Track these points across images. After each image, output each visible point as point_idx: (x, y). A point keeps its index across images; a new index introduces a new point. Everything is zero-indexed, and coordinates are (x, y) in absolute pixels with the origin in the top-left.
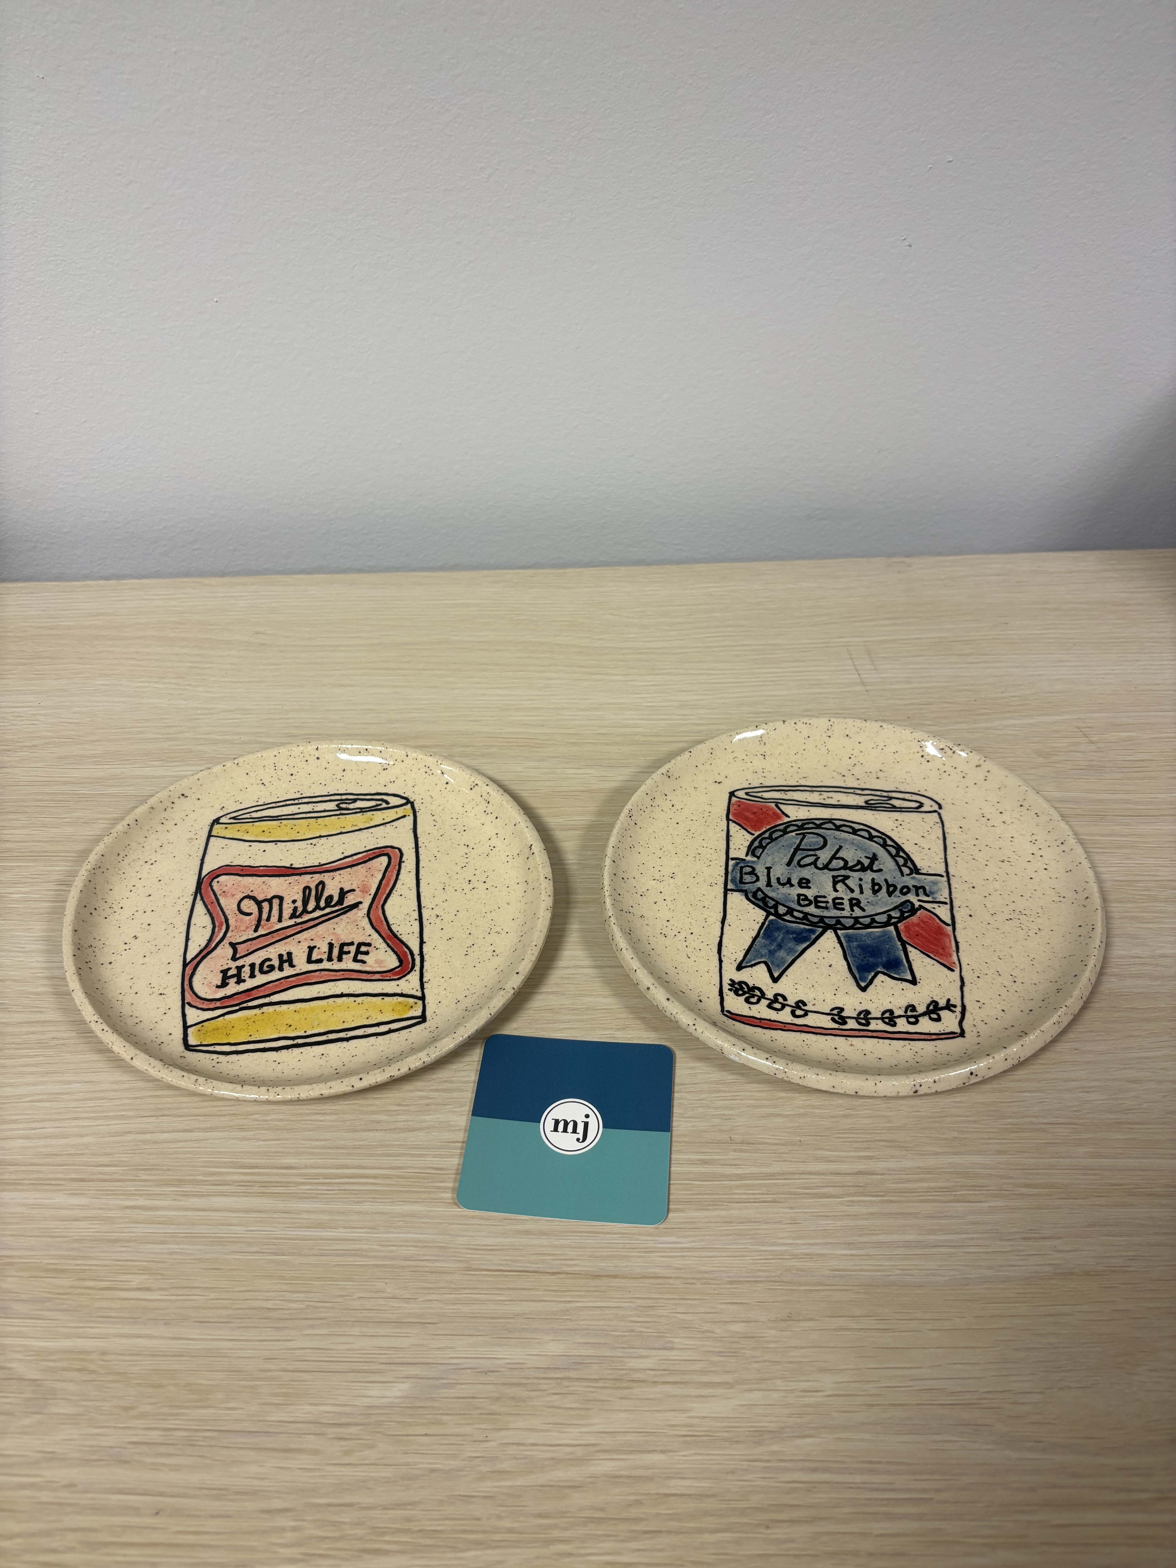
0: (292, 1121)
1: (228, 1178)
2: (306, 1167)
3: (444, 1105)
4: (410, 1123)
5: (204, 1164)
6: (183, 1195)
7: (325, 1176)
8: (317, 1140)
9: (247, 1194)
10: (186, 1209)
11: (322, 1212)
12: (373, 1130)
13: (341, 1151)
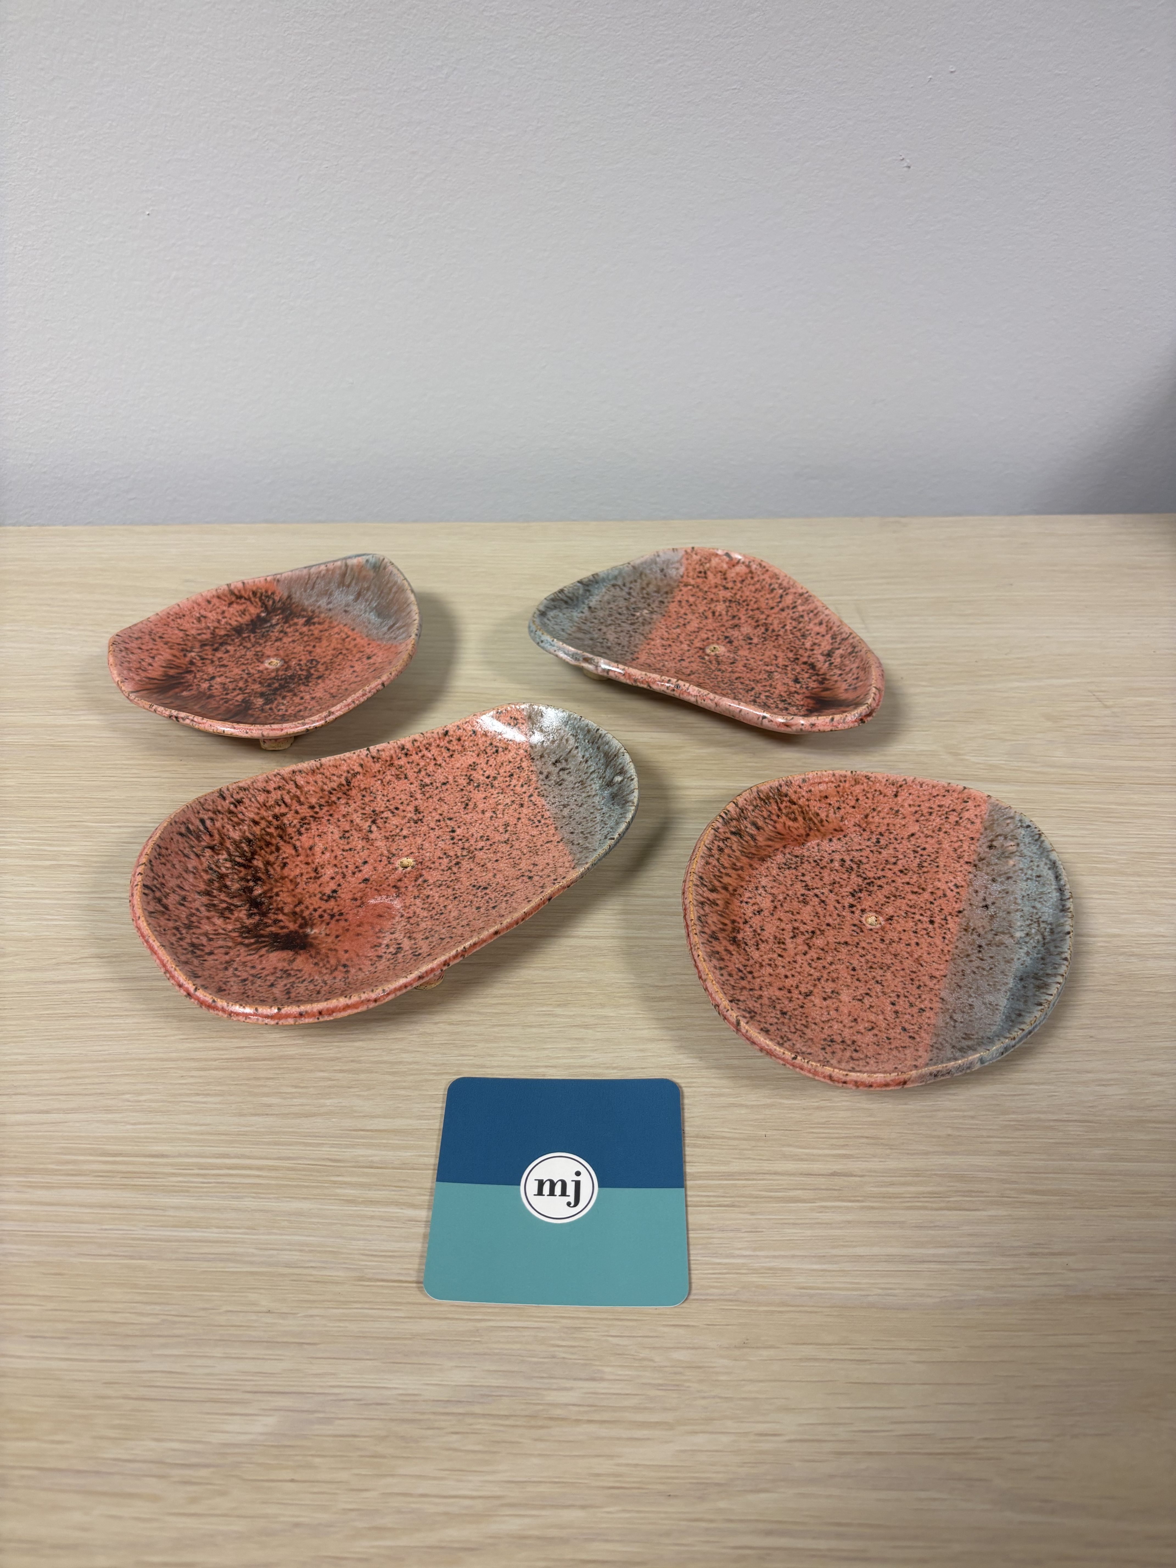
0: (169, 1102)
1: (85, 1167)
2: (180, 1155)
3: (349, 1088)
4: (307, 1108)
5: (58, 1151)
6: (29, 1187)
7: (202, 1167)
8: (196, 1125)
9: (105, 1186)
10: (31, 1203)
11: (193, 1208)
12: (263, 1115)
13: (223, 1137)
